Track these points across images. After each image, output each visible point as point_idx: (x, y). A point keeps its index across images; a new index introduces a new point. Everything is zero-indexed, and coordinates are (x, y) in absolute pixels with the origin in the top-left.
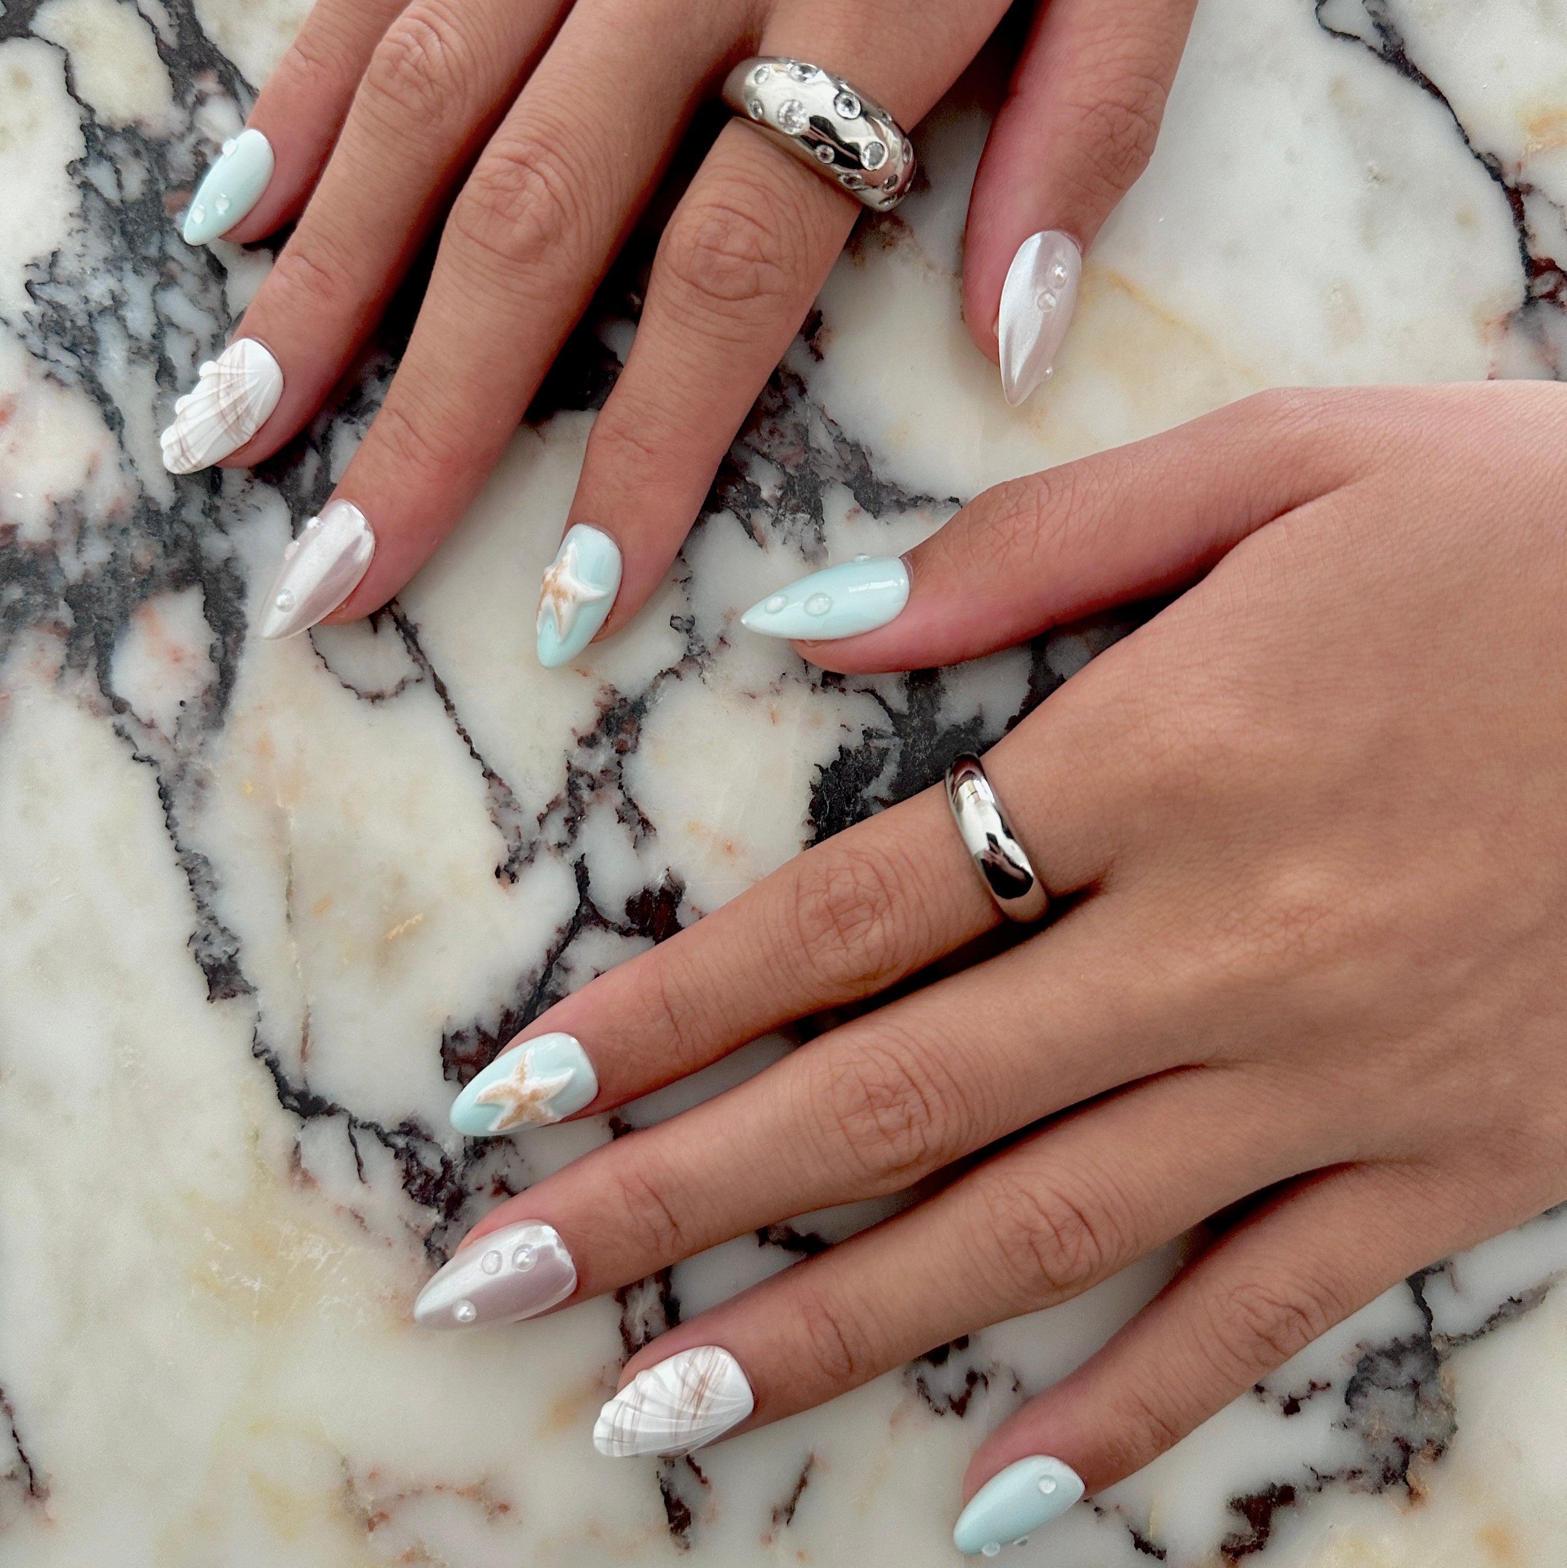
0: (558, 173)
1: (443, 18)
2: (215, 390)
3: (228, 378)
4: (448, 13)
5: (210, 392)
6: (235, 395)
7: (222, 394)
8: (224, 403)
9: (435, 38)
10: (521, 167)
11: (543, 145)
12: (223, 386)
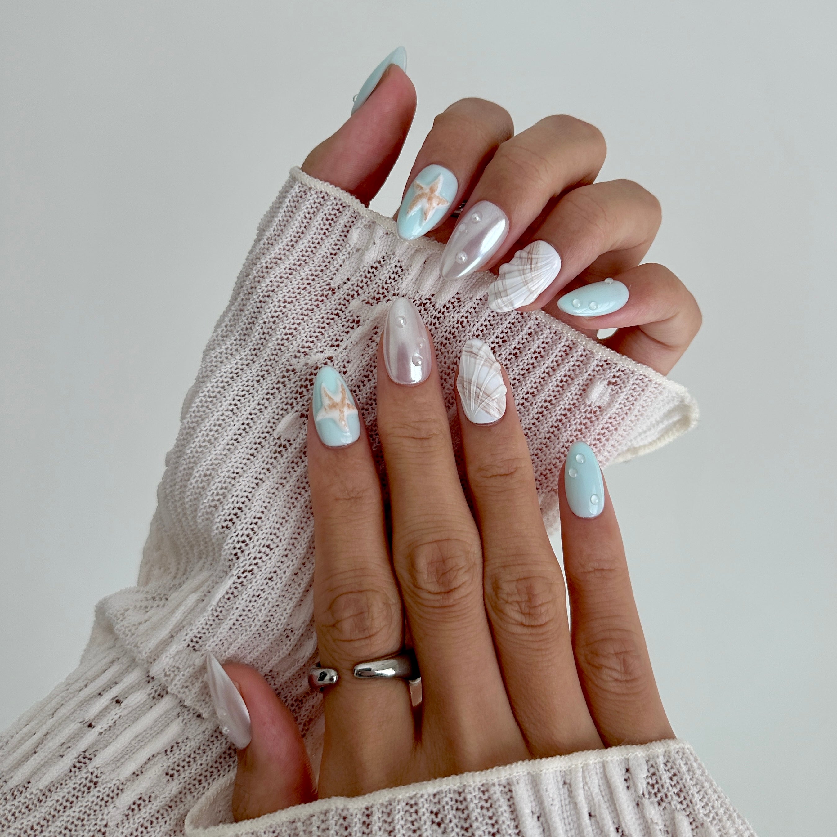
0: (428, 600)
1: (531, 635)
2: (483, 389)
3: (483, 399)
4: (531, 639)
5: (484, 386)
6: (473, 395)
7: (478, 390)
8: (473, 388)
9: (524, 622)
10: (447, 589)
11: (446, 607)
12: (481, 393)
